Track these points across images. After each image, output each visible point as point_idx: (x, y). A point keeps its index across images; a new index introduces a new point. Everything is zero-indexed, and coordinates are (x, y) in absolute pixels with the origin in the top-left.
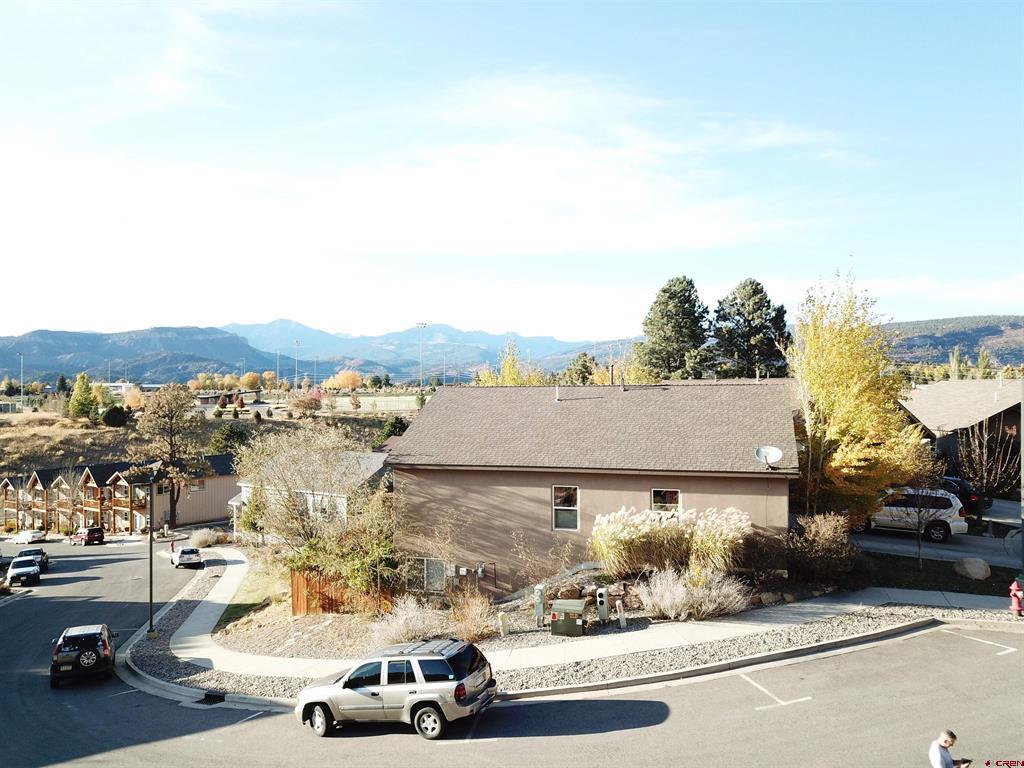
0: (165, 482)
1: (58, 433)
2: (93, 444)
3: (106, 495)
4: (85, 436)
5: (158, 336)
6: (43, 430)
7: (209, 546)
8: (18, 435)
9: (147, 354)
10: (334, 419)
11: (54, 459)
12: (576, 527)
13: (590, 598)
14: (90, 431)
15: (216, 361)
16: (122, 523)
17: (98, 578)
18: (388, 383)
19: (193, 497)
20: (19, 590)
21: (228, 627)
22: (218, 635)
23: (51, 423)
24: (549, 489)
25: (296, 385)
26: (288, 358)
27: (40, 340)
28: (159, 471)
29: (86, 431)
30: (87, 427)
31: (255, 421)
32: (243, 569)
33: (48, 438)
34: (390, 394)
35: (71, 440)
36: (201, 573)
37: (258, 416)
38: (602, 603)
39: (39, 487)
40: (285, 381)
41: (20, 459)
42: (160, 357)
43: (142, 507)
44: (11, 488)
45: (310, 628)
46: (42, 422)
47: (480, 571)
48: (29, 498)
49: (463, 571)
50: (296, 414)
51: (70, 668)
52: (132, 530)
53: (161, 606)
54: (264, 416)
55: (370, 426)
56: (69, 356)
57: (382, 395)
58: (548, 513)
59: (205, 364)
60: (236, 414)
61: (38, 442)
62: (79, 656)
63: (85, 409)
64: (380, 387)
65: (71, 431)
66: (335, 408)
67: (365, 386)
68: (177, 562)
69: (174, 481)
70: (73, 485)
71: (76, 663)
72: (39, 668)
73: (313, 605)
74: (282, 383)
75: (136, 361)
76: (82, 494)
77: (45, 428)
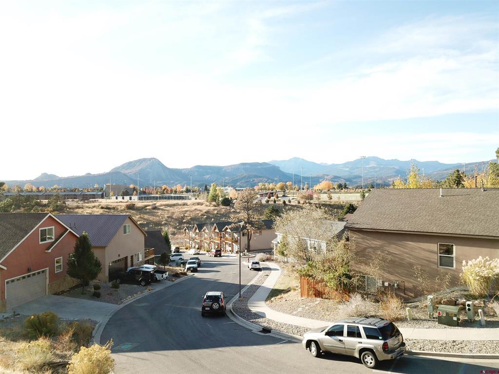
0: (246, 231)
1: (204, 208)
2: (217, 214)
3: (222, 236)
4: (214, 210)
5: (242, 167)
7: (264, 261)
8: (190, 209)
9: (238, 174)
10: (319, 204)
11: (203, 219)
12: (453, 267)
13: (462, 306)
14: (216, 208)
15: (266, 177)
16: (229, 248)
17: (219, 272)
18: (346, 187)
19: (257, 239)
20: (190, 274)
21: (272, 299)
22: (268, 302)
23: (202, 204)
24: (436, 245)
25: (301, 188)
26: (298, 176)
27: (197, 170)
28: (243, 226)
29: (215, 208)
30: (215, 206)
31: (283, 205)
32: (279, 272)
33: (201, 211)
34: (347, 193)
35: (209, 211)
36: (260, 273)
37: (284, 202)
38: (469, 310)
39: (197, 231)
40: (296, 186)
41: (190, 219)
42: (243, 176)
43: (236, 242)
44: (187, 231)
45: (309, 304)
46: (198, 204)
47: (396, 285)
48: (194, 235)
49: (386, 284)
50: (302, 202)
51: (209, 309)
52: (232, 252)
53: (244, 286)
54: (287, 203)
55: (337, 208)
56: (208, 176)
57: (343, 193)
58: (435, 258)
59: (261, 179)
60: (275, 202)
61: (197, 212)
62: (212, 304)
63: (214, 198)
64: (342, 189)
65: (209, 208)
66: (320, 199)
67: (334, 188)
68: (250, 268)
69: (249, 231)
70: (210, 231)
71: (211, 307)
72: (197, 307)
73: (310, 293)
74: (295, 187)
75: (233, 178)
76: (213, 235)
77: (200, 206)
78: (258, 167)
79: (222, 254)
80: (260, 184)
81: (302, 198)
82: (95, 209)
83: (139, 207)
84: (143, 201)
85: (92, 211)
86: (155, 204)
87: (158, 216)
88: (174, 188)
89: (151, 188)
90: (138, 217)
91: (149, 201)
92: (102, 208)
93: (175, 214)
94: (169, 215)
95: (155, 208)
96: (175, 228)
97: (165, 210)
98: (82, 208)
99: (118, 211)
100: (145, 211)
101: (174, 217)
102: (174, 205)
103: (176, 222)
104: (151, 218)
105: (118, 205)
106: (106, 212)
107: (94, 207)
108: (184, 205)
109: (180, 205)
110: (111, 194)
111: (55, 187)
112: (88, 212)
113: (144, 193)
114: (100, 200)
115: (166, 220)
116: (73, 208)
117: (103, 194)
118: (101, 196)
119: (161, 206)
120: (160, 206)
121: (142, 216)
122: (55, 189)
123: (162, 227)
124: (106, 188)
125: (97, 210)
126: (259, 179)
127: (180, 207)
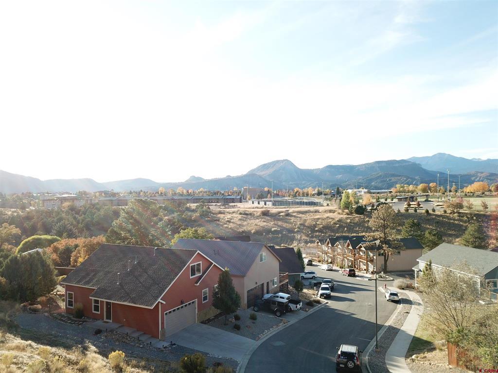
0: (382, 251)
1: (337, 216)
2: (350, 222)
3: (356, 253)
4: (347, 218)
5: (378, 165)
7: (403, 289)
8: (322, 217)
9: (373, 174)
11: (335, 228)
14: (349, 216)
16: (363, 267)
20: (324, 301)
21: (413, 357)
22: (409, 361)
23: (334, 212)
25: (448, 189)
27: (329, 169)
28: (379, 245)
29: (347, 216)
30: (348, 214)
31: (426, 214)
32: (421, 308)
33: (333, 219)
35: (342, 220)
36: (399, 307)
37: (427, 211)
39: (330, 245)
40: (442, 188)
41: (323, 227)
42: (378, 175)
43: (372, 261)
44: (319, 244)
46: (331, 211)
48: (326, 249)
50: (449, 211)
51: (343, 366)
52: (367, 271)
53: (381, 327)
54: (431, 212)
56: (340, 176)
60: (416, 211)
61: (329, 220)
62: (347, 362)
63: (347, 206)
65: (342, 216)
66: (472, 208)
67: (490, 191)
68: (388, 298)
69: (386, 252)
70: (343, 246)
71: (346, 364)
74: (440, 189)
75: (368, 177)
76: (346, 251)
77: (331, 214)
78: (394, 165)
79: (357, 273)
80: (398, 186)
81: (449, 207)
82: (234, 215)
83: (273, 214)
84: (277, 207)
85: (232, 217)
86: (288, 211)
87: (291, 223)
88: (305, 190)
89: (284, 191)
90: (272, 223)
91: (282, 207)
92: (241, 214)
93: (308, 222)
94: (302, 222)
95: (288, 215)
96: (308, 236)
97: (297, 217)
98: (224, 213)
99: (255, 217)
100: (278, 217)
101: (306, 224)
102: (306, 212)
103: (309, 230)
104: (285, 225)
105: (255, 211)
106: (244, 217)
107: (234, 212)
108: (316, 212)
109: (312, 212)
110: (248, 197)
111: (200, 190)
112: (229, 217)
113: (277, 195)
114: (239, 204)
115: (299, 228)
116: (216, 214)
117: (241, 198)
118: (239, 199)
120: (293, 213)
121: (276, 222)
122: (201, 192)
123: (295, 235)
124: (244, 192)
125: (236, 216)
126: (396, 178)
127: (312, 214)
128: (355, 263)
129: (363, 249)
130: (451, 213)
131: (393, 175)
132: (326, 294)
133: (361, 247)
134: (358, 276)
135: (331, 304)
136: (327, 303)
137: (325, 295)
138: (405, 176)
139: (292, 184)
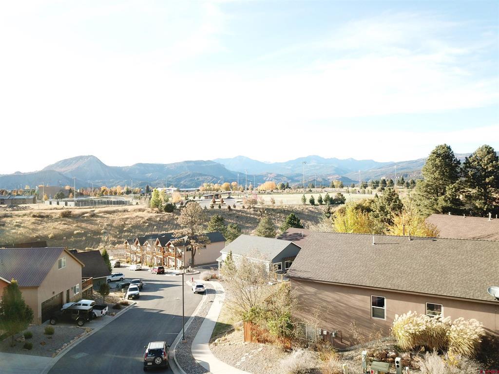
0: (190, 246)
1: (146, 215)
2: (160, 221)
3: (165, 251)
4: (157, 216)
5: (186, 165)
6: (140, 214)
7: (208, 280)
8: (131, 216)
9: (182, 173)
10: (263, 209)
11: (145, 227)
12: (384, 318)
13: (392, 359)
14: (159, 214)
16: (172, 263)
17: (161, 297)
18: (288, 187)
19: (202, 255)
21: (216, 341)
22: (212, 345)
23: (144, 211)
24: (369, 297)
25: (246, 188)
26: (243, 174)
27: (139, 168)
28: (187, 241)
29: (157, 214)
30: (158, 213)
31: (228, 210)
32: (223, 295)
33: (142, 218)
34: (289, 193)
35: (151, 218)
36: (205, 297)
37: (229, 207)
38: (398, 366)
39: (139, 244)
40: (241, 186)
41: (131, 227)
42: (187, 174)
43: (180, 257)
44: (128, 244)
46: (140, 210)
47: (333, 334)
48: (135, 249)
49: (325, 333)
50: (246, 207)
51: (151, 364)
52: (176, 267)
53: (188, 318)
54: (232, 208)
56: (150, 175)
57: (285, 194)
58: (368, 309)
59: (206, 177)
60: (220, 207)
61: (138, 220)
62: (155, 359)
63: (157, 204)
64: (284, 189)
65: (151, 214)
66: (263, 202)
67: (277, 189)
68: (194, 291)
69: (193, 246)
70: (152, 245)
71: (153, 362)
73: (254, 339)
74: (240, 188)
75: (177, 176)
76: (156, 249)
77: (141, 213)
78: (202, 165)
79: (166, 271)
80: (205, 184)
81: (246, 203)
82: (26, 218)
83: (76, 215)
84: (81, 207)
85: (23, 220)
86: (94, 211)
87: (97, 224)
88: (113, 189)
89: (89, 189)
90: (74, 225)
91: (86, 207)
92: (34, 216)
93: (116, 222)
94: (109, 223)
95: (93, 215)
96: (115, 237)
97: (104, 217)
98: (11, 217)
99: (53, 220)
100: (82, 219)
101: (114, 225)
102: (114, 212)
103: (117, 230)
104: (90, 227)
105: (53, 213)
106: (39, 220)
107: (25, 215)
108: (124, 211)
109: (120, 212)
110: (45, 197)
112: (18, 221)
113: (81, 194)
114: (32, 206)
115: (105, 229)
117: (35, 198)
118: (32, 200)
119: (100, 213)
121: (79, 224)
123: (101, 236)
124: (38, 191)
125: (28, 219)
126: (203, 177)
127: (120, 214)
128: (164, 260)
129: (172, 246)
130: (248, 208)
131: (201, 175)
132: (135, 295)
133: (170, 244)
134: (167, 273)
135: (140, 304)
136: (135, 303)
137: (133, 296)
138: (211, 176)
139: (98, 182)
